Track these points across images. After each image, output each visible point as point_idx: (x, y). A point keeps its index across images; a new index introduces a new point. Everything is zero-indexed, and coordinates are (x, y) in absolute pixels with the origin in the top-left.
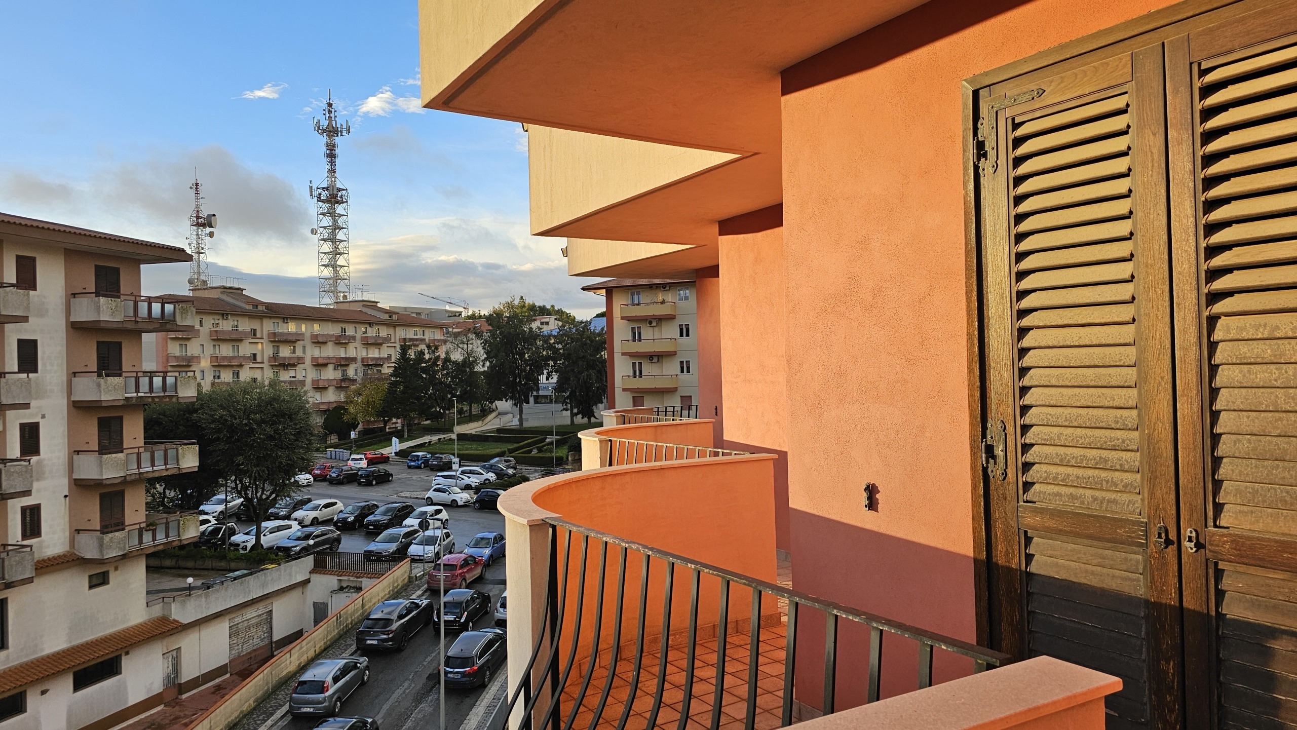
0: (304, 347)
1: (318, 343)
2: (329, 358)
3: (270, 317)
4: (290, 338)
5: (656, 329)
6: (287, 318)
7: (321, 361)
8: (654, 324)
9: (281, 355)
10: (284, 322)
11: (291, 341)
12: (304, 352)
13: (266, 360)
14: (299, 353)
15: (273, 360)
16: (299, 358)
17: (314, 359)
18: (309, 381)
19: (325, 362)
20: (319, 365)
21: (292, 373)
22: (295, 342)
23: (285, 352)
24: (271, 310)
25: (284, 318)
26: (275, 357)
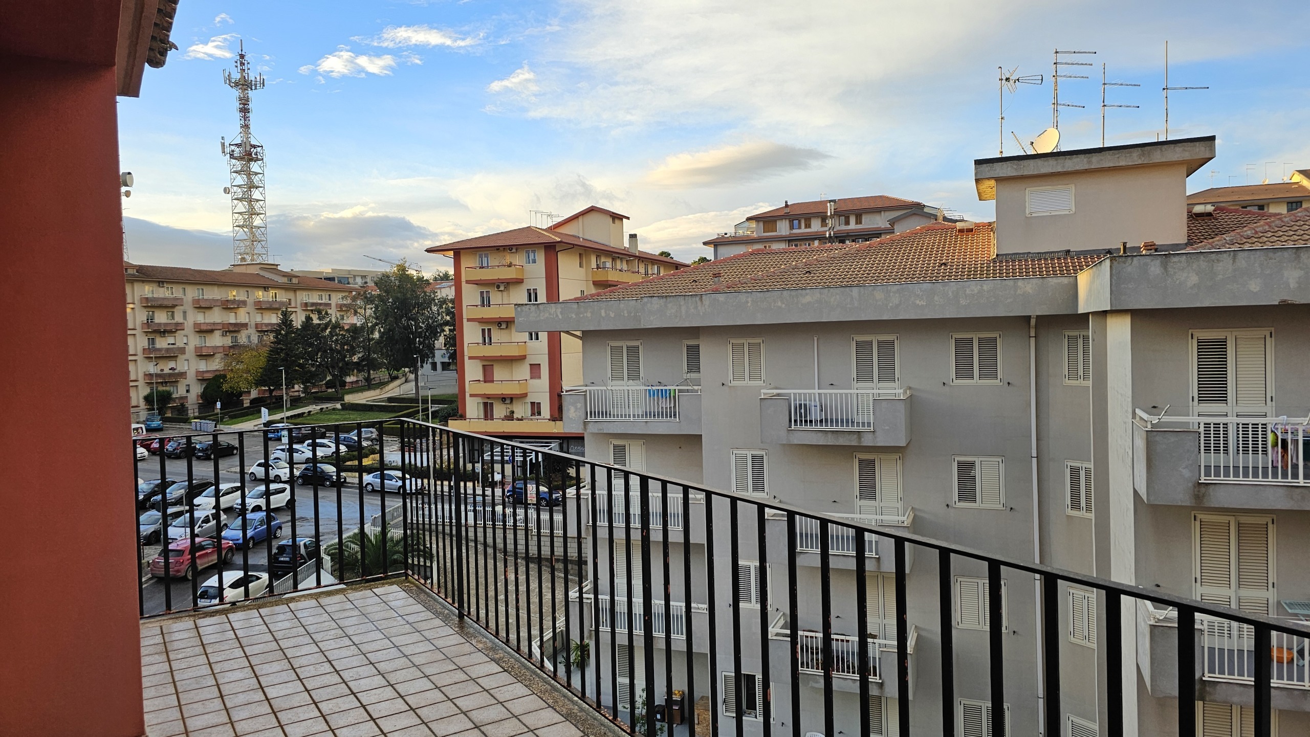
0: (185, 312)
1: (200, 308)
2: (214, 324)
3: (143, 282)
4: (166, 303)
5: (505, 294)
6: (163, 282)
7: (204, 328)
8: (502, 288)
9: (156, 321)
10: (159, 286)
11: (169, 307)
12: (185, 318)
13: (138, 326)
14: (178, 318)
15: (145, 326)
16: (177, 324)
17: (196, 325)
18: (190, 349)
19: (209, 328)
20: (204, 331)
21: (171, 340)
22: (174, 306)
23: (161, 318)
24: (143, 274)
25: (159, 282)
26: (150, 321)
